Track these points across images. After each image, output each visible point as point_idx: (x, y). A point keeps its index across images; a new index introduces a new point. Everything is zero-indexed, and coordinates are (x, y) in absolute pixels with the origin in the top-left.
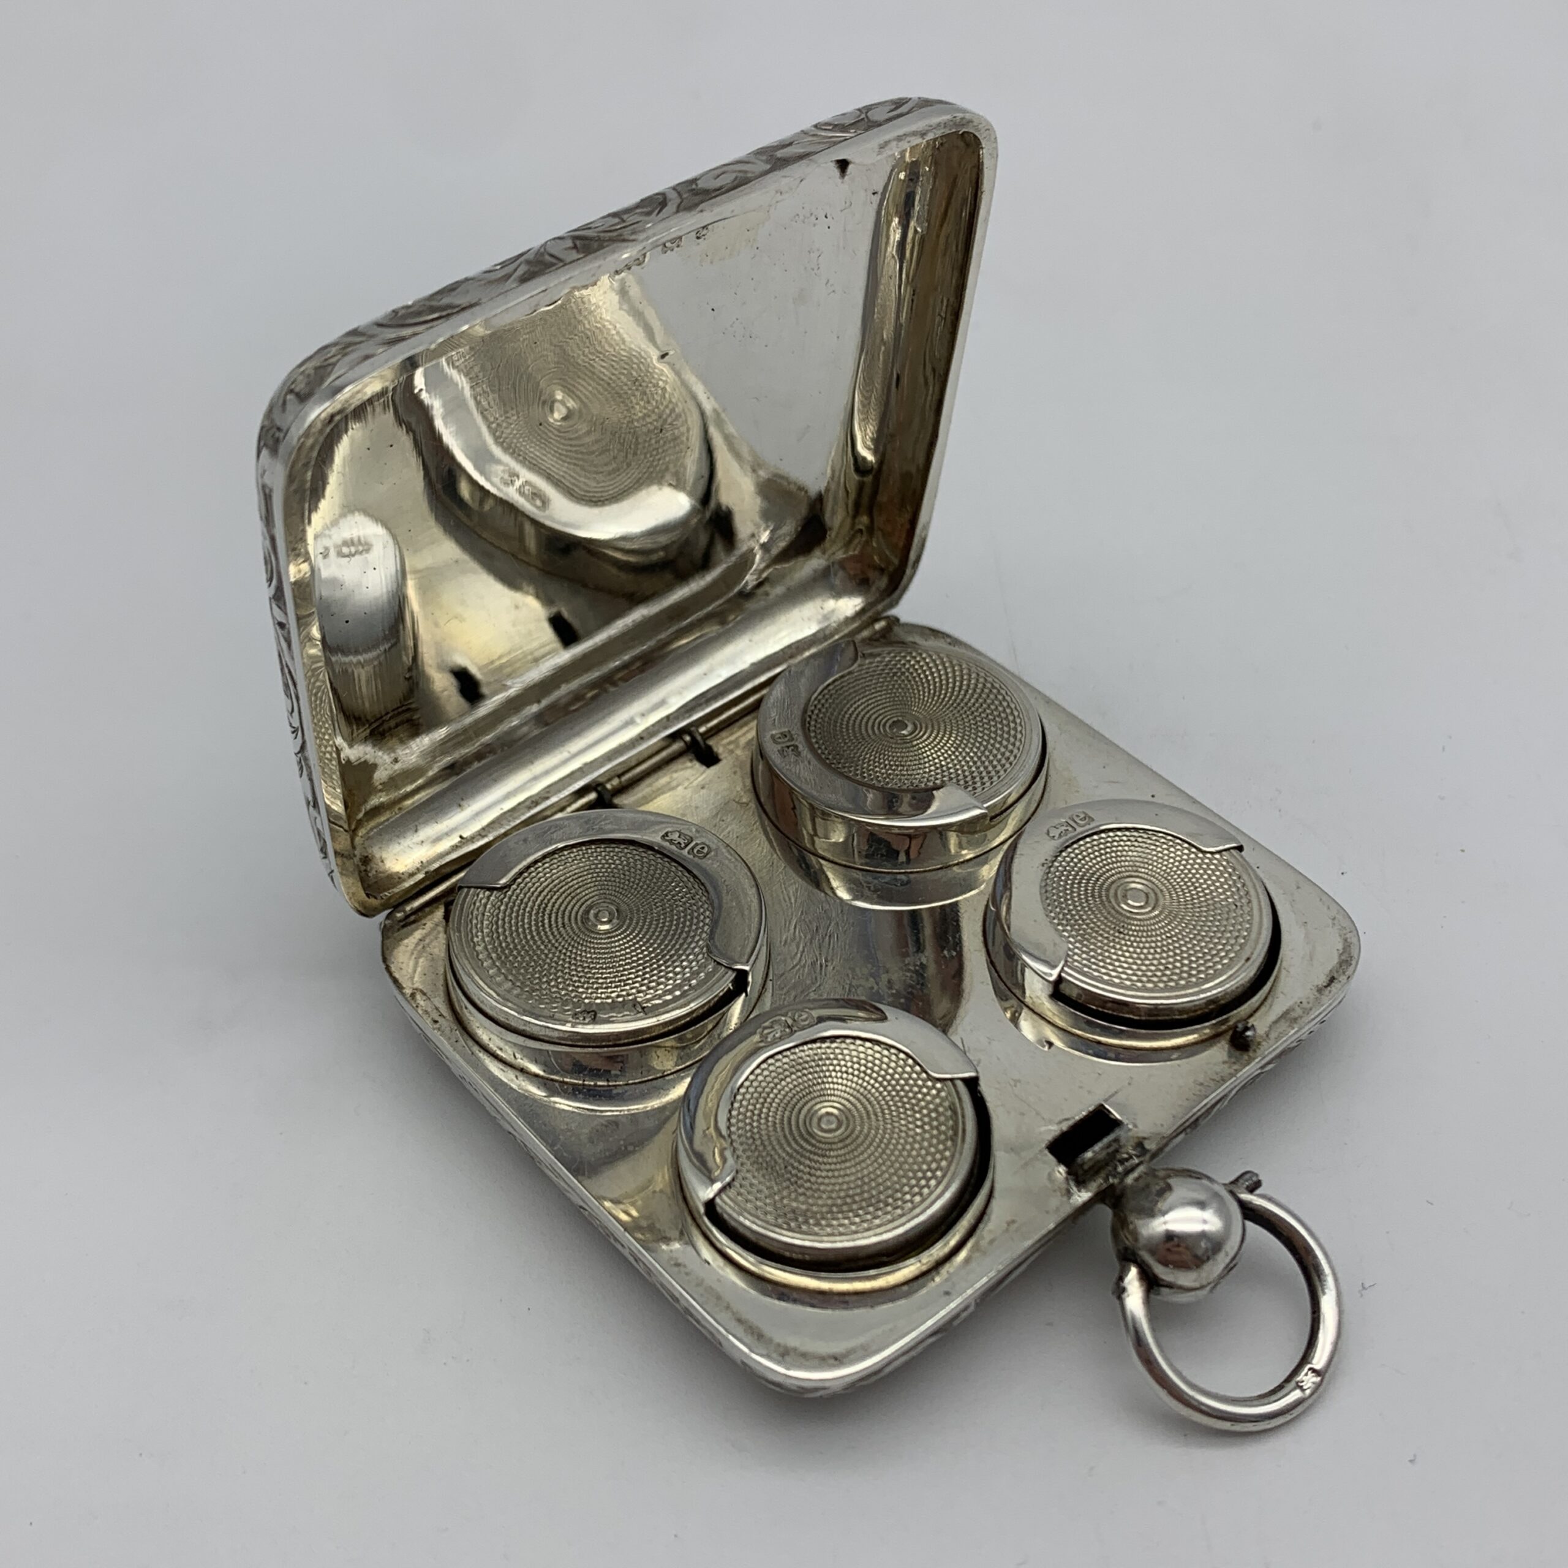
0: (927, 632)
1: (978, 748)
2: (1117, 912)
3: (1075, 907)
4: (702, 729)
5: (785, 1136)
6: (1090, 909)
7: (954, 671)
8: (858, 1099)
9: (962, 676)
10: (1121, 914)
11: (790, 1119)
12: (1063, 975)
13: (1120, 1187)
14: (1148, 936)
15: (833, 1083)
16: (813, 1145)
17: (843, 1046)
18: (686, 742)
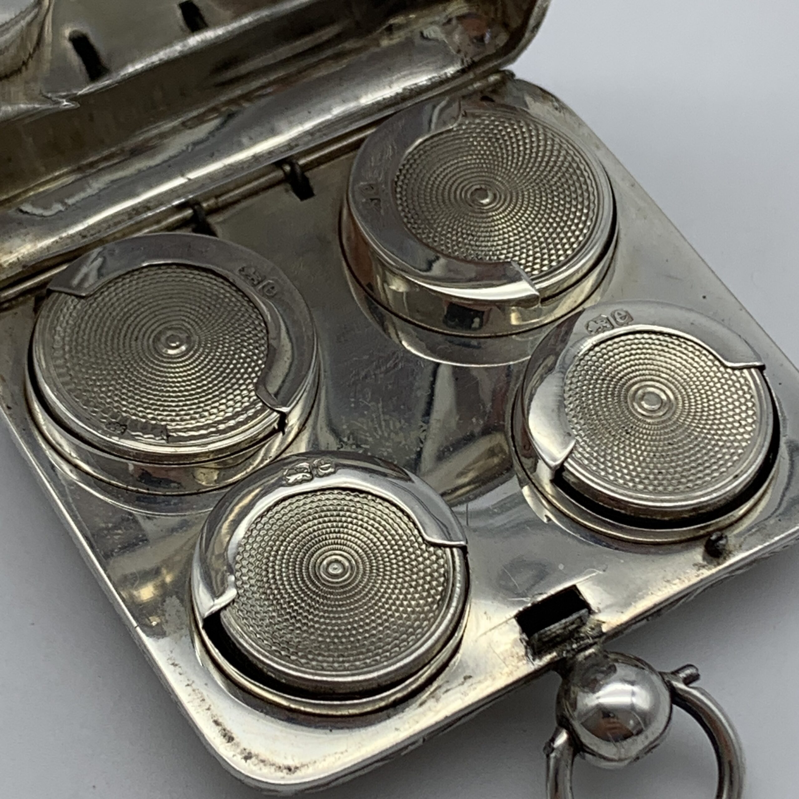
0: (539, 91)
1: (548, 229)
2: (631, 413)
3: (594, 402)
4: (302, 162)
5: (295, 575)
6: (607, 406)
7: (546, 145)
8: (366, 552)
9: (552, 151)
10: (633, 415)
11: (302, 559)
12: (566, 464)
13: (571, 662)
14: (652, 440)
15: (347, 534)
16: (317, 587)
17: (365, 501)
18: (285, 173)
